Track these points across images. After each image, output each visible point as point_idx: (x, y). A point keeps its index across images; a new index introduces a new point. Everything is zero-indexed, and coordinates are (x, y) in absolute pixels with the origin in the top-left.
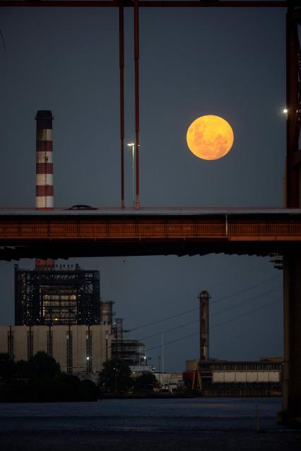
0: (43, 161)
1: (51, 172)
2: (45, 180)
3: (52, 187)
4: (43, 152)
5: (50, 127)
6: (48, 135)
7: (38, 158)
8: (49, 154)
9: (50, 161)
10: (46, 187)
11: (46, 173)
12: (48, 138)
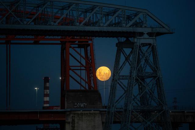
0: (46, 93)
1: (49, 97)
2: (46, 99)
3: (49, 101)
4: (46, 90)
5: (48, 82)
6: (48, 84)
7: (44, 92)
8: (48, 91)
9: (48, 93)
10: (47, 101)
11: (47, 97)
12: (48, 86)
